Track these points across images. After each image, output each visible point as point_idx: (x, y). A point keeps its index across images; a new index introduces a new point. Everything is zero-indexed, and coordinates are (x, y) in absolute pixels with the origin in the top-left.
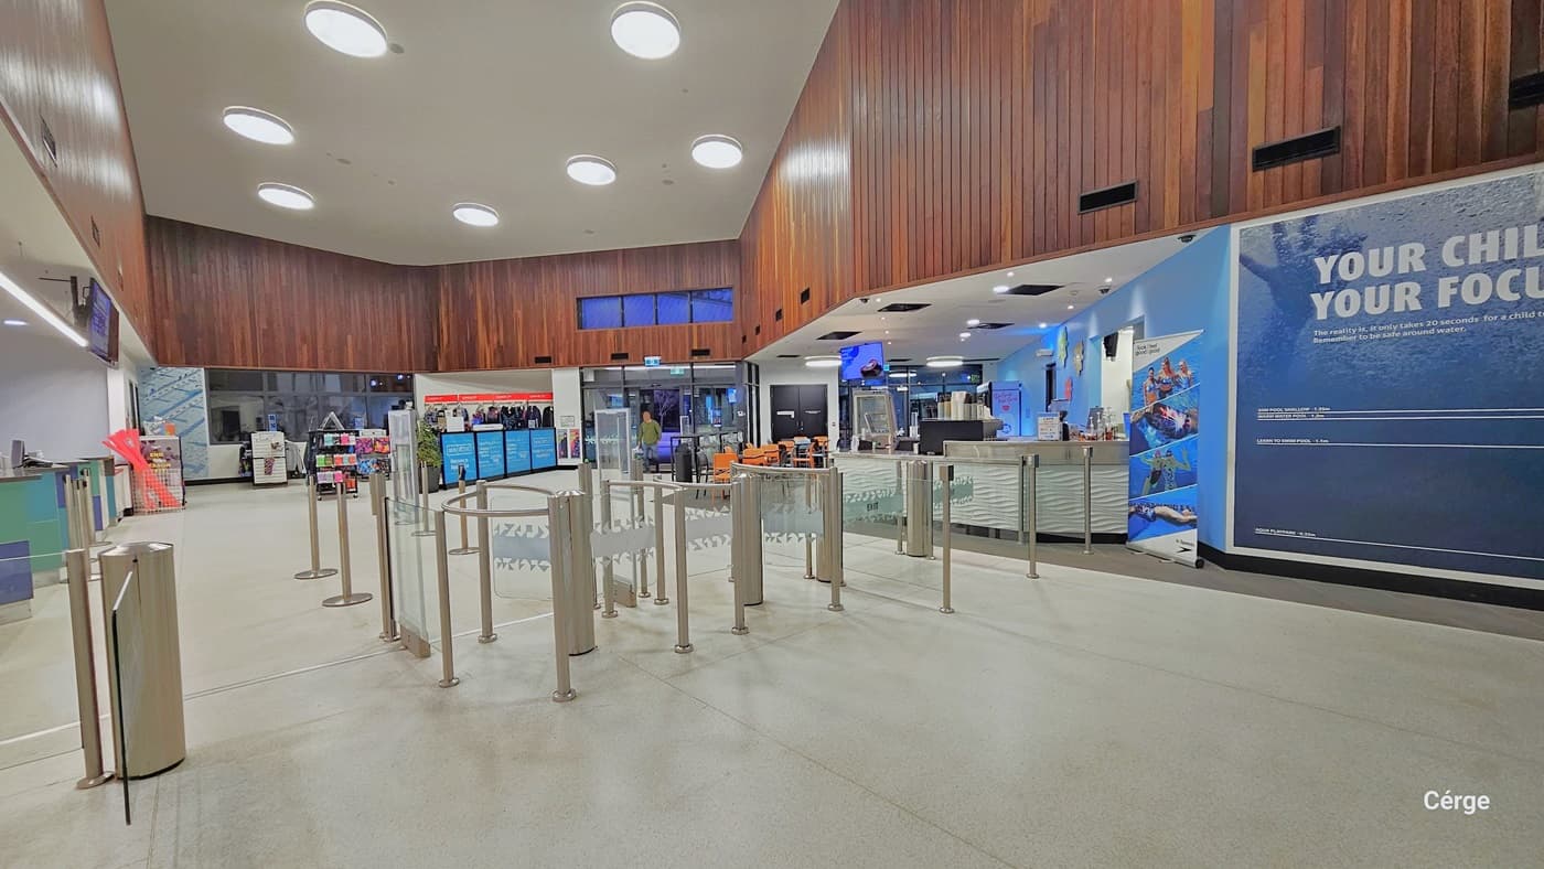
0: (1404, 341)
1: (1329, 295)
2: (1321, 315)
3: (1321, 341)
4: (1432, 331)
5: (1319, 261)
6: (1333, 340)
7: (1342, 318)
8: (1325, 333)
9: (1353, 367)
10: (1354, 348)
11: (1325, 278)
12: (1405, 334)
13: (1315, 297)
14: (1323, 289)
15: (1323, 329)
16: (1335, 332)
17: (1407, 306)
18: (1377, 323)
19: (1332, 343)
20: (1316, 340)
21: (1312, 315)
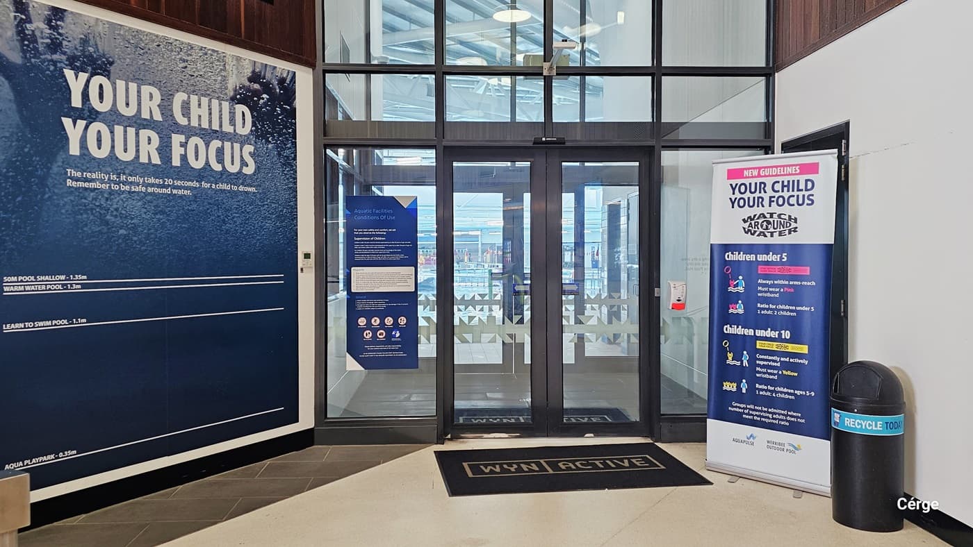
0: (149, 198)
1: (81, 124)
2: (74, 149)
3: (74, 183)
4: (168, 191)
5: (69, 74)
6: (86, 185)
7: (94, 159)
8: (79, 174)
9: (107, 223)
10: (107, 199)
11: (76, 102)
12: (150, 190)
13: (67, 122)
14: (76, 115)
15: (76, 168)
16: (89, 175)
17: (149, 158)
18: (127, 172)
19: (86, 189)
20: (69, 183)
21: (63, 147)
